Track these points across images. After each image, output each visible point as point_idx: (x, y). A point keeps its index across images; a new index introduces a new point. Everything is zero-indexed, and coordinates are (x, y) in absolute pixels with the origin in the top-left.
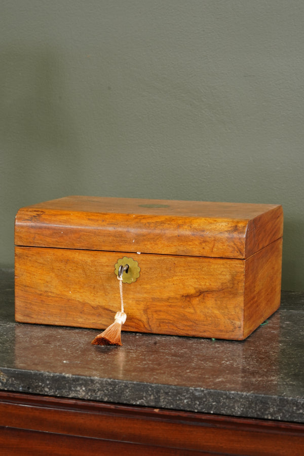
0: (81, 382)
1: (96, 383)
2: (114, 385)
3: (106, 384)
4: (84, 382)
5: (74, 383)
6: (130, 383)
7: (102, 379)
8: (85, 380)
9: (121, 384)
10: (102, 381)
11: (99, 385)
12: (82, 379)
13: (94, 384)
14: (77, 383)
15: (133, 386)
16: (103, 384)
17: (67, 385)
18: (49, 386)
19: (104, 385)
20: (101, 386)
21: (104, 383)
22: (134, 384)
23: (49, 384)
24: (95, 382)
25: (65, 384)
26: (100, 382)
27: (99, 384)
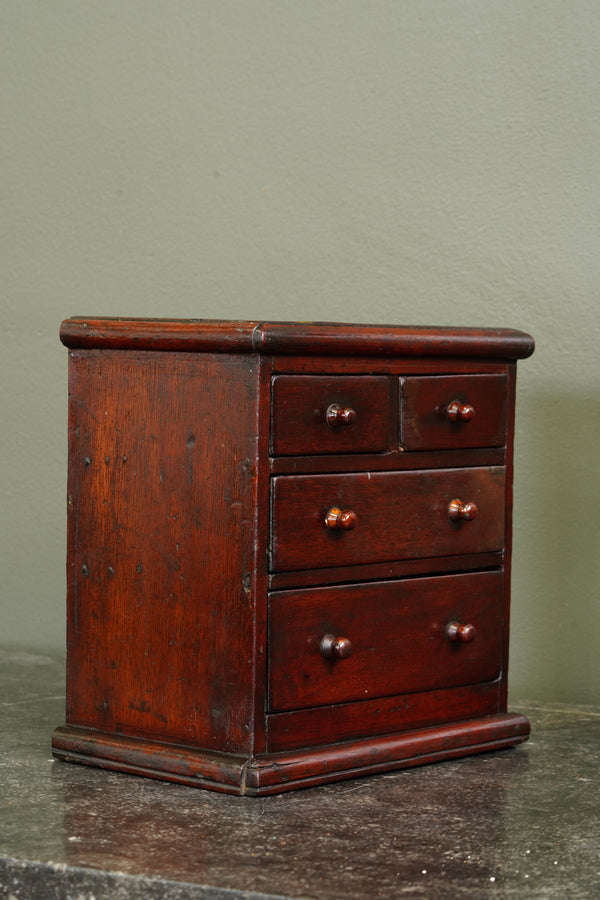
0: (86, 884)
1: (120, 886)
2: (158, 892)
3: (142, 889)
4: (94, 884)
5: (72, 886)
6: (195, 889)
7: (132, 877)
8: (95, 879)
9: (173, 891)
10: (133, 882)
11: (125, 892)
12: (90, 877)
13: (116, 889)
14: (79, 885)
15: (201, 895)
16: (134, 890)
17: (57, 889)
18: (18, 892)
19: (138, 892)
20: (130, 894)
21: (137, 886)
22: (203, 891)
23: (19, 885)
24: (117, 884)
25: (53, 887)
26: (128, 884)
27: (127, 889)
